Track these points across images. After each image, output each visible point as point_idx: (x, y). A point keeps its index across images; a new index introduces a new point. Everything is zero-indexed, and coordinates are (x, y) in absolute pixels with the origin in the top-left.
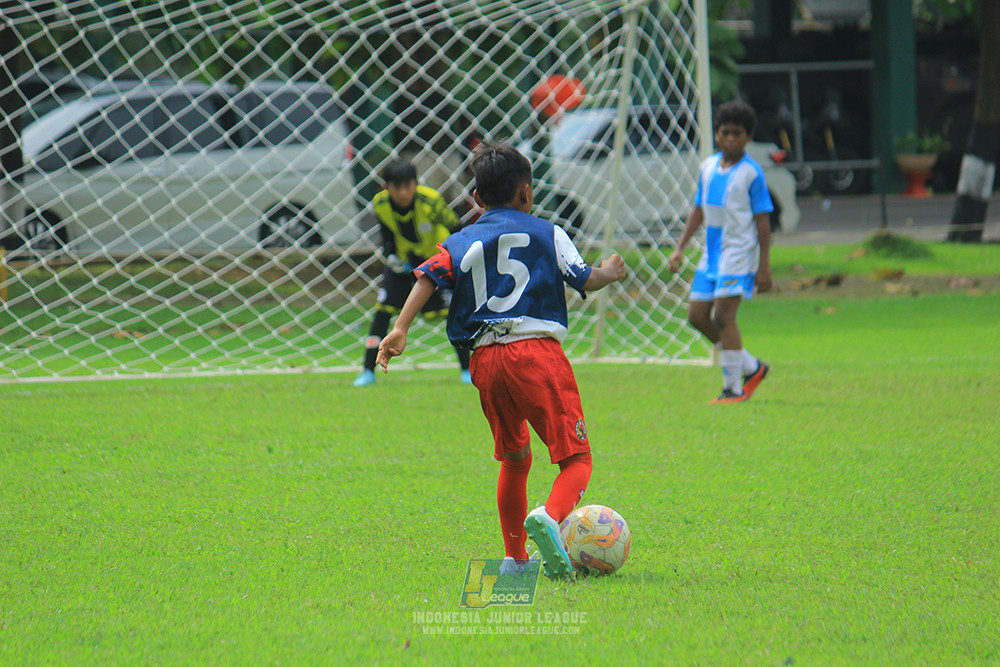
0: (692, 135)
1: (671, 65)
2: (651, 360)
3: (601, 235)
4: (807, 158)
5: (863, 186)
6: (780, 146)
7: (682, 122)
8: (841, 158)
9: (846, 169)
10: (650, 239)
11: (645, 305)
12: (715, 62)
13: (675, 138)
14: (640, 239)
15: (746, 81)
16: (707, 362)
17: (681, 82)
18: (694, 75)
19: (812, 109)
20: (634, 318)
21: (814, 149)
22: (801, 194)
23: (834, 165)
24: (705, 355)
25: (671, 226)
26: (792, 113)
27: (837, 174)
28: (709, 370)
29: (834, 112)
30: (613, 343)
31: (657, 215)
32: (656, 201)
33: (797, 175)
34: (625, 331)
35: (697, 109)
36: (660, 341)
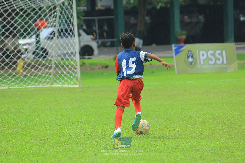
0: (73, 33)
1: (68, 17)
2: (64, 86)
3: (52, 57)
4: (100, 39)
5: (113, 45)
6: (93, 36)
7: (71, 30)
8: (108, 38)
9: (109, 41)
10: (64, 58)
11: (63, 73)
12: (78, 17)
13: (69, 34)
14: (61, 58)
15: (85, 21)
16: (77, 86)
17: (70, 21)
18: (73, 20)
19: (100, 27)
20: (60, 76)
21: (101, 36)
22: (99, 47)
23: (106, 40)
24: (77, 84)
25: (68, 54)
26: (96, 28)
27: (107, 42)
28: (78, 88)
29: (106, 28)
30: (55, 82)
31: (65, 52)
32: (65, 49)
33: (97, 43)
34: (58, 79)
35: (74, 27)
36: (66, 81)
